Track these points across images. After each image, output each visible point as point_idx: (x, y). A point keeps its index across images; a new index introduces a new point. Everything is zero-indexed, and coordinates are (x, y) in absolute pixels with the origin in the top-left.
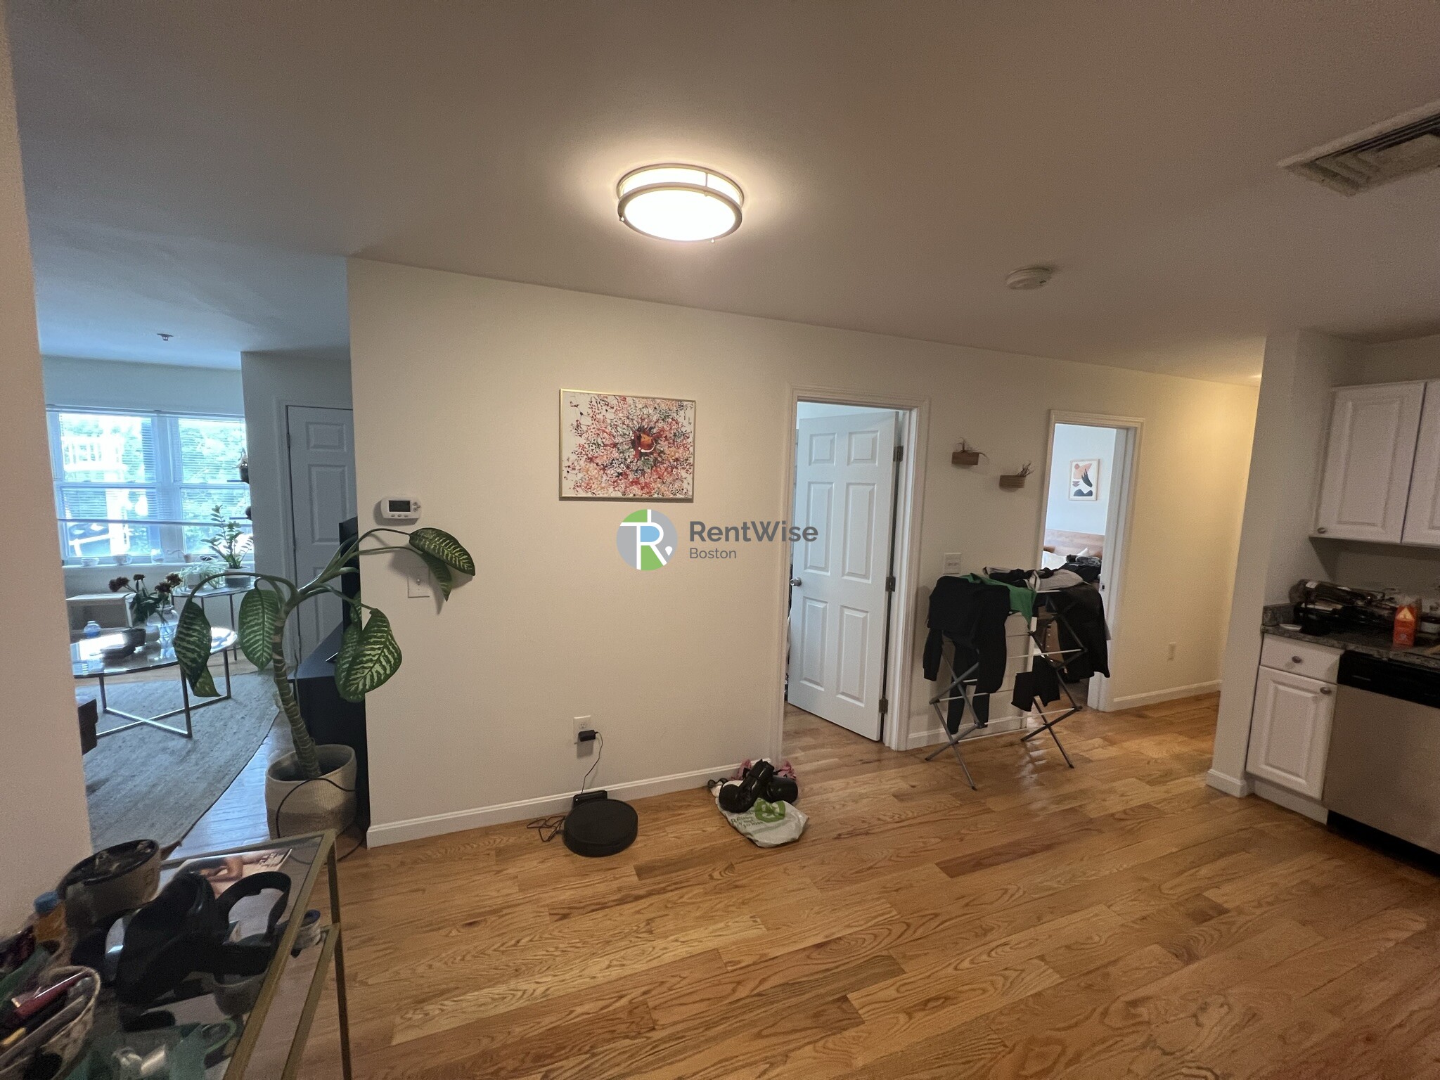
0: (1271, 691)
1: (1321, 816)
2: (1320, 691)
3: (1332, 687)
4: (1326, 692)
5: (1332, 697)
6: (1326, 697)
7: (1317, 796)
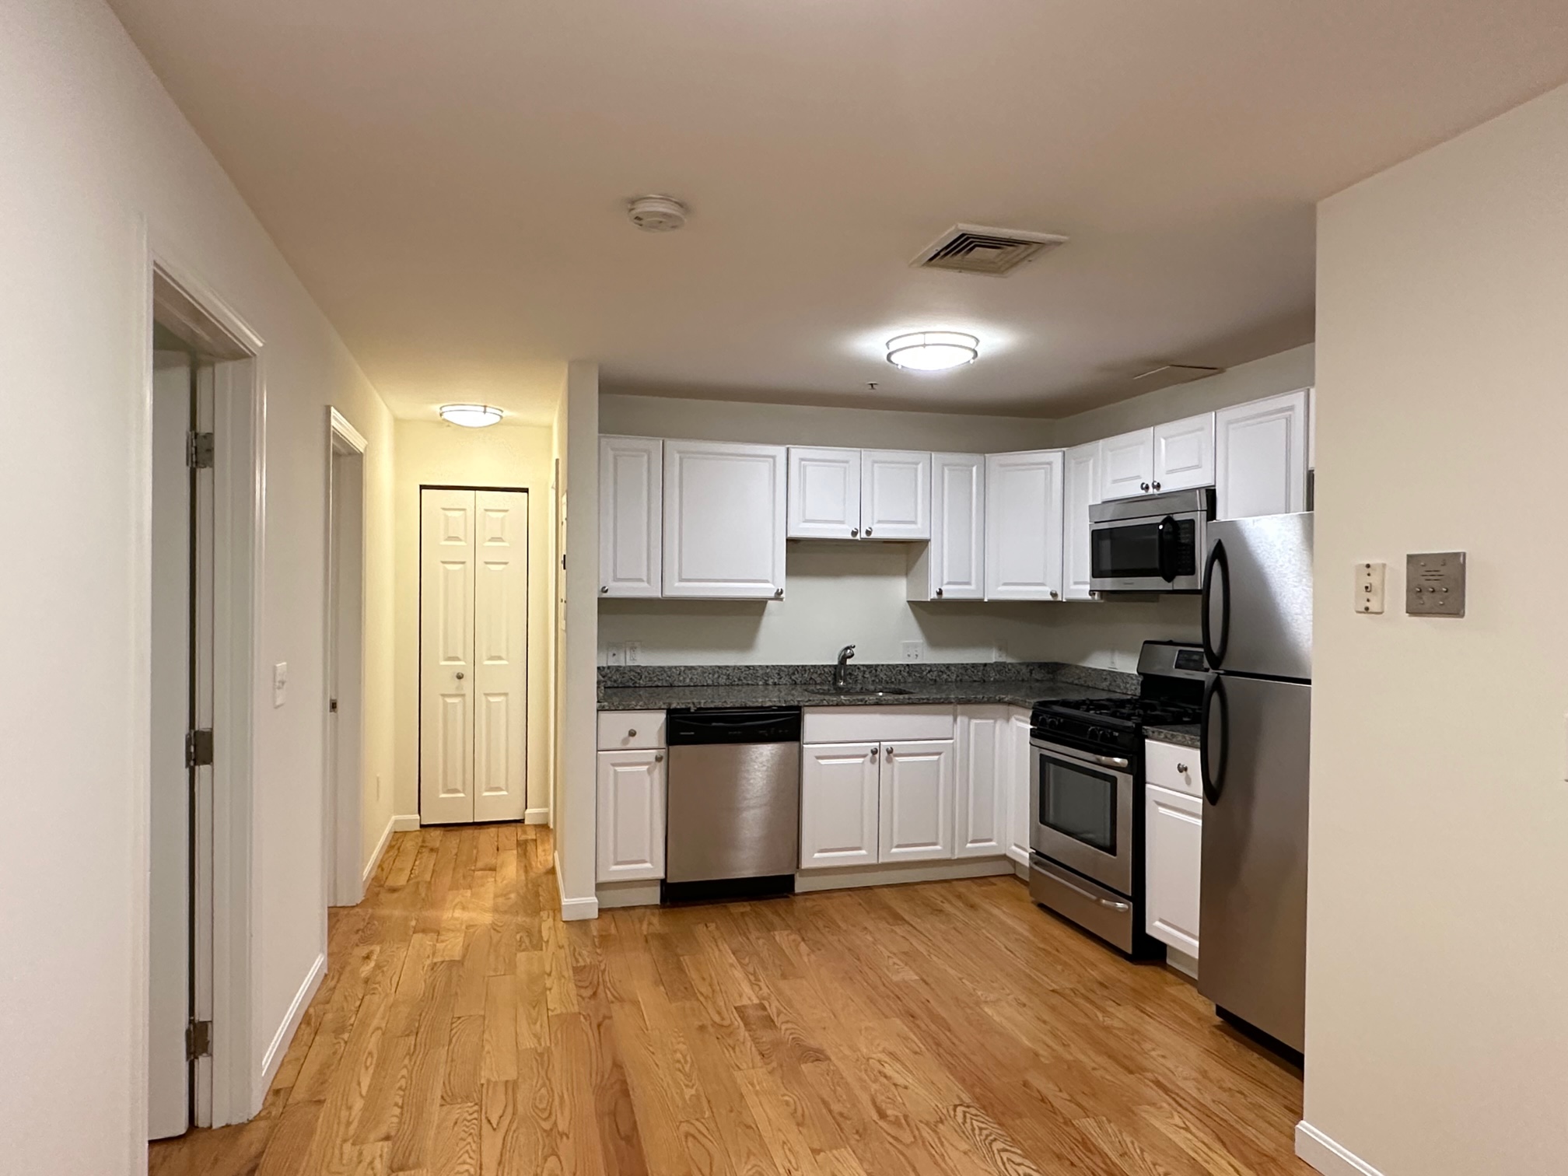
0: (612, 773)
1: (654, 896)
2: (654, 760)
3: (663, 752)
4: (658, 759)
5: (663, 763)
6: (658, 764)
7: (662, 875)
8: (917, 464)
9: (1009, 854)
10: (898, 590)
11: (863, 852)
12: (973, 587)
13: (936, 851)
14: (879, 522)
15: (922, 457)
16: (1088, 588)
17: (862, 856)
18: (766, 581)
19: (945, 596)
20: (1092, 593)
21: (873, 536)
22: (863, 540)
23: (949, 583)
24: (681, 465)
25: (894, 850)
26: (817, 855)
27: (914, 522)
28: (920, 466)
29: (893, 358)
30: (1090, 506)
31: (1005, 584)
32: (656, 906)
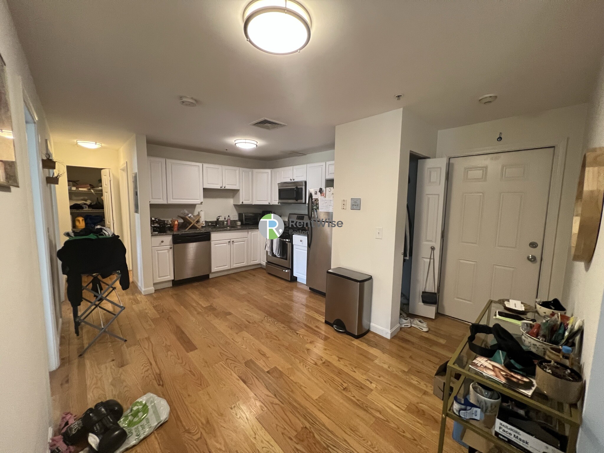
0: (157, 253)
1: (170, 285)
2: (169, 248)
3: (172, 246)
4: (171, 248)
5: (172, 249)
6: (171, 249)
7: (173, 278)
8: (236, 170)
9: (261, 263)
10: (231, 202)
11: (227, 266)
12: (250, 201)
13: (245, 264)
14: (227, 185)
15: (237, 168)
16: (278, 202)
17: (227, 267)
18: (198, 199)
19: (244, 203)
20: (278, 203)
21: (226, 188)
22: (223, 189)
23: (245, 200)
24: (171, 167)
25: (234, 265)
26: (215, 268)
27: (236, 185)
28: (237, 171)
29: (236, 145)
30: (278, 184)
31: (258, 201)
32: (171, 287)
